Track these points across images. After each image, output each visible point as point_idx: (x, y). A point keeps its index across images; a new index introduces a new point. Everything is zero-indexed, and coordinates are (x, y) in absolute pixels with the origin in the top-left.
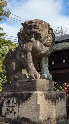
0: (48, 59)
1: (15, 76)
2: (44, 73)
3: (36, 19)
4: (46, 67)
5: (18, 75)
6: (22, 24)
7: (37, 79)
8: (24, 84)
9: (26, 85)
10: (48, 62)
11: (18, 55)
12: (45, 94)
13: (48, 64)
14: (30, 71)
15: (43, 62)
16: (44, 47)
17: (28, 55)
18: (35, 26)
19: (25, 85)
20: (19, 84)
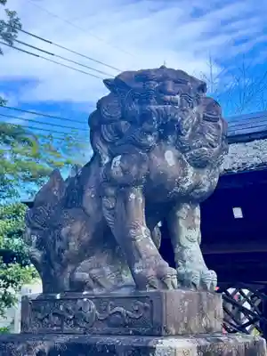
0: (198, 211)
1: (78, 275)
2: (188, 263)
3: (163, 67)
4: (192, 241)
5: (91, 269)
6: (106, 82)
7: (168, 288)
8: (113, 307)
9: (122, 309)
10: (198, 222)
11: (90, 194)
12: (199, 348)
13: (198, 229)
14: (141, 257)
15: (181, 222)
16: (191, 170)
17: (132, 196)
18: (162, 91)
19: (117, 309)
20: (93, 306)
